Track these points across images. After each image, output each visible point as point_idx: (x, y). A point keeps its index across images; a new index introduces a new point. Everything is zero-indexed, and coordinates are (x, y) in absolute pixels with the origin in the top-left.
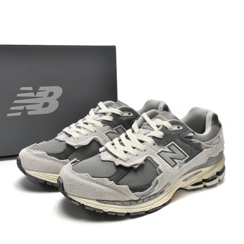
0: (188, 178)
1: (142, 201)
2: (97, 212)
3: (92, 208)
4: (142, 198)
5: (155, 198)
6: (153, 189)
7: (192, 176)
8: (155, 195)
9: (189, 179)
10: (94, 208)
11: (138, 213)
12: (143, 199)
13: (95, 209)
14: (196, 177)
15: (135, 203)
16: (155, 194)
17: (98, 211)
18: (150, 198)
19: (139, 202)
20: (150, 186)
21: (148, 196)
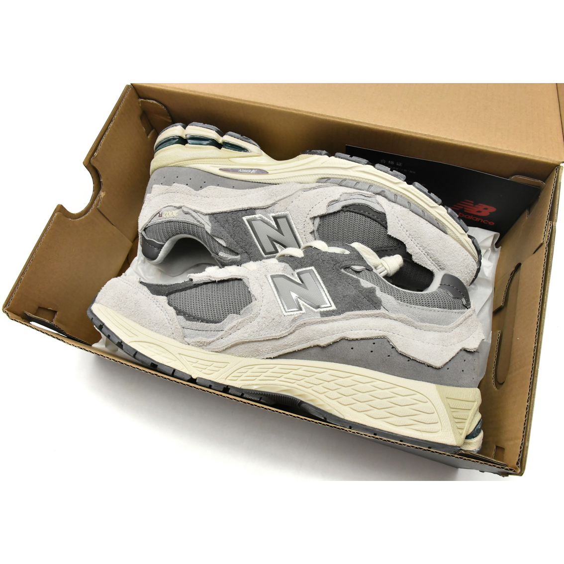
0: (253, 171)
1: (372, 189)
2: (457, 215)
3: (461, 226)
4: (368, 193)
5: (345, 180)
6: (342, 199)
7: (245, 171)
8: (341, 183)
9: (252, 169)
10: (458, 223)
11: (391, 172)
12: (367, 191)
13: (458, 220)
14: (236, 164)
15: (387, 193)
16: (341, 186)
17: (455, 216)
18: (356, 184)
19: (379, 190)
20: (346, 207)
21: (356, 191)
